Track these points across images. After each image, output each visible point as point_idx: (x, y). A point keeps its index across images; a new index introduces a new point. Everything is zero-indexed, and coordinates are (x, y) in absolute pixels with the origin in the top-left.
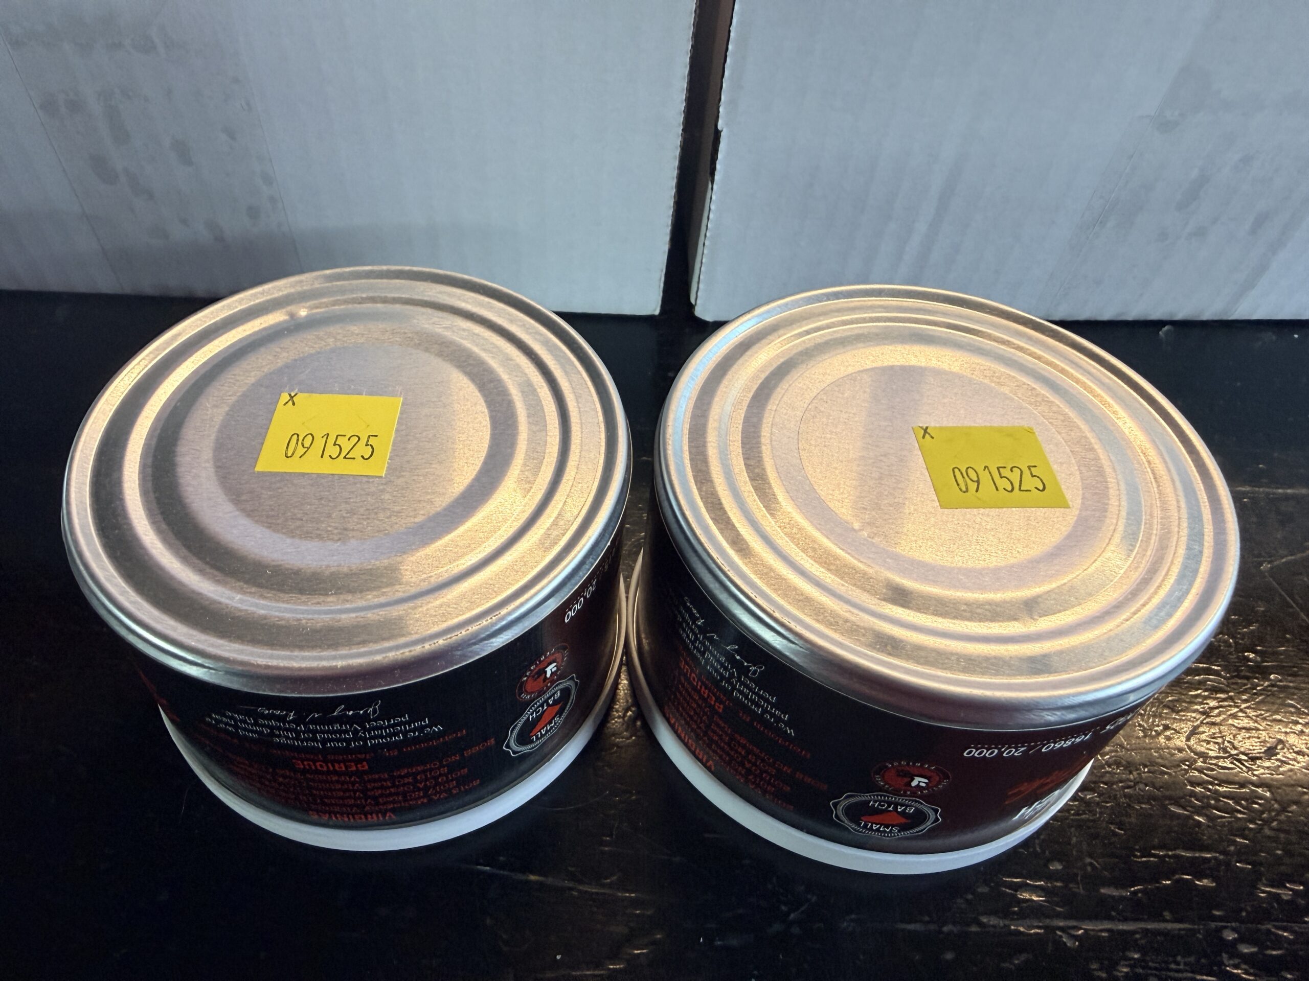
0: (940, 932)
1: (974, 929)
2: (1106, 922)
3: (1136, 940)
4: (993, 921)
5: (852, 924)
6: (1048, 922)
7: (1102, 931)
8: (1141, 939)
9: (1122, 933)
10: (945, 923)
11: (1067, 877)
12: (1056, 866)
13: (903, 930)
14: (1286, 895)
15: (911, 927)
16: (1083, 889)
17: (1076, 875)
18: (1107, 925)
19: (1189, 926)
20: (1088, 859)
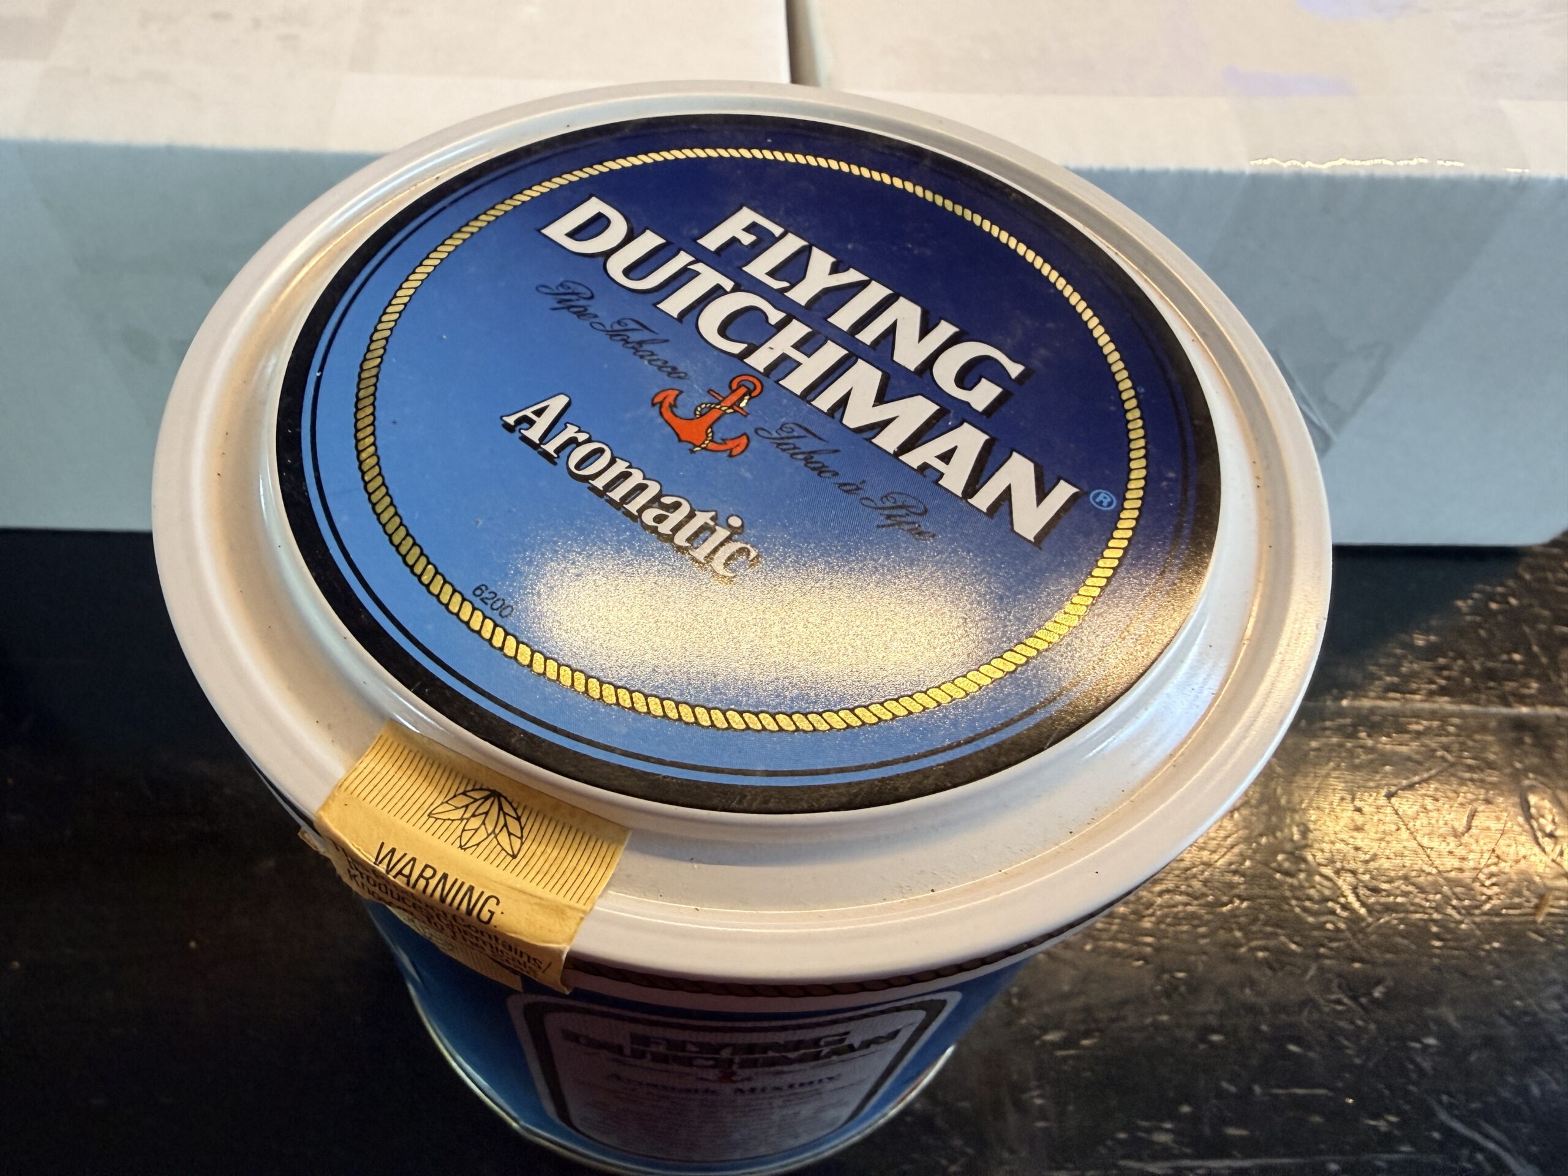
2: (1227, 1160)
4: (1130, 1164)
6: (1175, 1163)
7: (1223, 1168)
9: (1242, 1169)
11: (1195, 1119)
12: (1186, 1109)
14: (1382, 1125)
16: (1210, 1131)
17: (1203, 1117)
18: (1227, 1162)
19: (1298, 1160)
20: (1214, 1101)
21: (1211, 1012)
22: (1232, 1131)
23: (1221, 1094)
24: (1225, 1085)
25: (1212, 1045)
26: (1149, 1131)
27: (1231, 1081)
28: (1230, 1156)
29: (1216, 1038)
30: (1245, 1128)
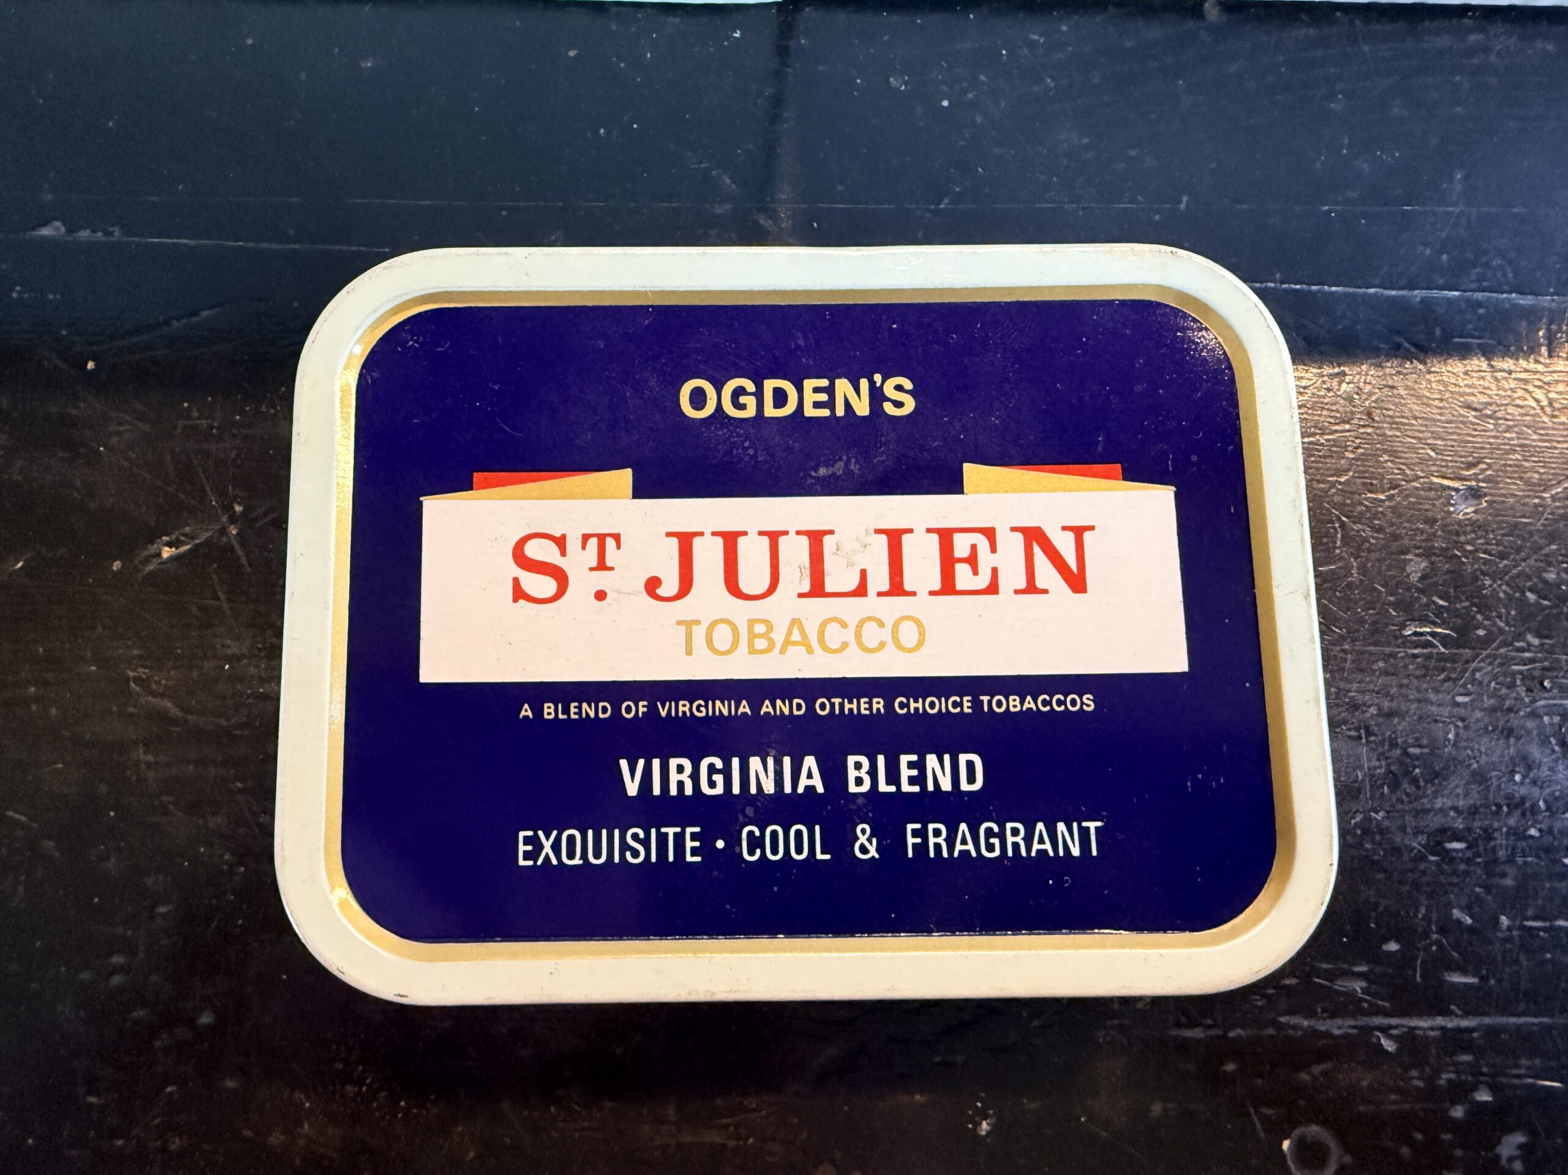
0: (1224, 1036)
1: (1271, 1031)
2: (1440, 1018)
3: (1473, 1039)
4: (1294, 1020)
5: (1112, 1032)
6: (1363, 1021)
7: (1432, 1029)
8: (1479, 1038)
9: (1459, 1030)
10: (1232, 1027)
11: (1405, 960)
12: (1393, 946)
13: (1176, 1038)
15: (1189, 1033)
16: (1422, 976)
17: (1416, 958)
18: (1440, 1021)
19: (1546, 1020)
20: (1435, 936)
21: (1455, 808)
22: (1457, 978)
23: (1448, 926)
24: (1456, 913)
25: (1448, 857)
26: (1331, 976)
27: (1468, 909)
28: (1446, 1013)
29: (1456, 845)
30: (1474, 976)
